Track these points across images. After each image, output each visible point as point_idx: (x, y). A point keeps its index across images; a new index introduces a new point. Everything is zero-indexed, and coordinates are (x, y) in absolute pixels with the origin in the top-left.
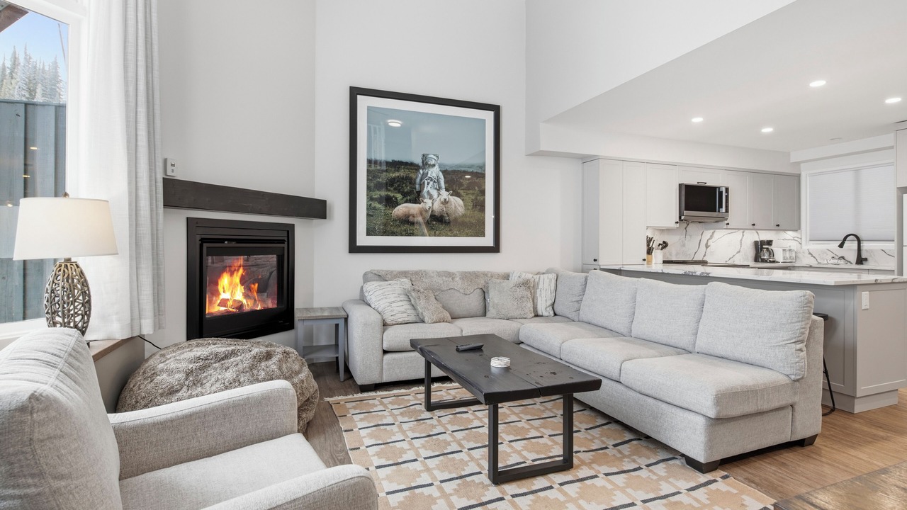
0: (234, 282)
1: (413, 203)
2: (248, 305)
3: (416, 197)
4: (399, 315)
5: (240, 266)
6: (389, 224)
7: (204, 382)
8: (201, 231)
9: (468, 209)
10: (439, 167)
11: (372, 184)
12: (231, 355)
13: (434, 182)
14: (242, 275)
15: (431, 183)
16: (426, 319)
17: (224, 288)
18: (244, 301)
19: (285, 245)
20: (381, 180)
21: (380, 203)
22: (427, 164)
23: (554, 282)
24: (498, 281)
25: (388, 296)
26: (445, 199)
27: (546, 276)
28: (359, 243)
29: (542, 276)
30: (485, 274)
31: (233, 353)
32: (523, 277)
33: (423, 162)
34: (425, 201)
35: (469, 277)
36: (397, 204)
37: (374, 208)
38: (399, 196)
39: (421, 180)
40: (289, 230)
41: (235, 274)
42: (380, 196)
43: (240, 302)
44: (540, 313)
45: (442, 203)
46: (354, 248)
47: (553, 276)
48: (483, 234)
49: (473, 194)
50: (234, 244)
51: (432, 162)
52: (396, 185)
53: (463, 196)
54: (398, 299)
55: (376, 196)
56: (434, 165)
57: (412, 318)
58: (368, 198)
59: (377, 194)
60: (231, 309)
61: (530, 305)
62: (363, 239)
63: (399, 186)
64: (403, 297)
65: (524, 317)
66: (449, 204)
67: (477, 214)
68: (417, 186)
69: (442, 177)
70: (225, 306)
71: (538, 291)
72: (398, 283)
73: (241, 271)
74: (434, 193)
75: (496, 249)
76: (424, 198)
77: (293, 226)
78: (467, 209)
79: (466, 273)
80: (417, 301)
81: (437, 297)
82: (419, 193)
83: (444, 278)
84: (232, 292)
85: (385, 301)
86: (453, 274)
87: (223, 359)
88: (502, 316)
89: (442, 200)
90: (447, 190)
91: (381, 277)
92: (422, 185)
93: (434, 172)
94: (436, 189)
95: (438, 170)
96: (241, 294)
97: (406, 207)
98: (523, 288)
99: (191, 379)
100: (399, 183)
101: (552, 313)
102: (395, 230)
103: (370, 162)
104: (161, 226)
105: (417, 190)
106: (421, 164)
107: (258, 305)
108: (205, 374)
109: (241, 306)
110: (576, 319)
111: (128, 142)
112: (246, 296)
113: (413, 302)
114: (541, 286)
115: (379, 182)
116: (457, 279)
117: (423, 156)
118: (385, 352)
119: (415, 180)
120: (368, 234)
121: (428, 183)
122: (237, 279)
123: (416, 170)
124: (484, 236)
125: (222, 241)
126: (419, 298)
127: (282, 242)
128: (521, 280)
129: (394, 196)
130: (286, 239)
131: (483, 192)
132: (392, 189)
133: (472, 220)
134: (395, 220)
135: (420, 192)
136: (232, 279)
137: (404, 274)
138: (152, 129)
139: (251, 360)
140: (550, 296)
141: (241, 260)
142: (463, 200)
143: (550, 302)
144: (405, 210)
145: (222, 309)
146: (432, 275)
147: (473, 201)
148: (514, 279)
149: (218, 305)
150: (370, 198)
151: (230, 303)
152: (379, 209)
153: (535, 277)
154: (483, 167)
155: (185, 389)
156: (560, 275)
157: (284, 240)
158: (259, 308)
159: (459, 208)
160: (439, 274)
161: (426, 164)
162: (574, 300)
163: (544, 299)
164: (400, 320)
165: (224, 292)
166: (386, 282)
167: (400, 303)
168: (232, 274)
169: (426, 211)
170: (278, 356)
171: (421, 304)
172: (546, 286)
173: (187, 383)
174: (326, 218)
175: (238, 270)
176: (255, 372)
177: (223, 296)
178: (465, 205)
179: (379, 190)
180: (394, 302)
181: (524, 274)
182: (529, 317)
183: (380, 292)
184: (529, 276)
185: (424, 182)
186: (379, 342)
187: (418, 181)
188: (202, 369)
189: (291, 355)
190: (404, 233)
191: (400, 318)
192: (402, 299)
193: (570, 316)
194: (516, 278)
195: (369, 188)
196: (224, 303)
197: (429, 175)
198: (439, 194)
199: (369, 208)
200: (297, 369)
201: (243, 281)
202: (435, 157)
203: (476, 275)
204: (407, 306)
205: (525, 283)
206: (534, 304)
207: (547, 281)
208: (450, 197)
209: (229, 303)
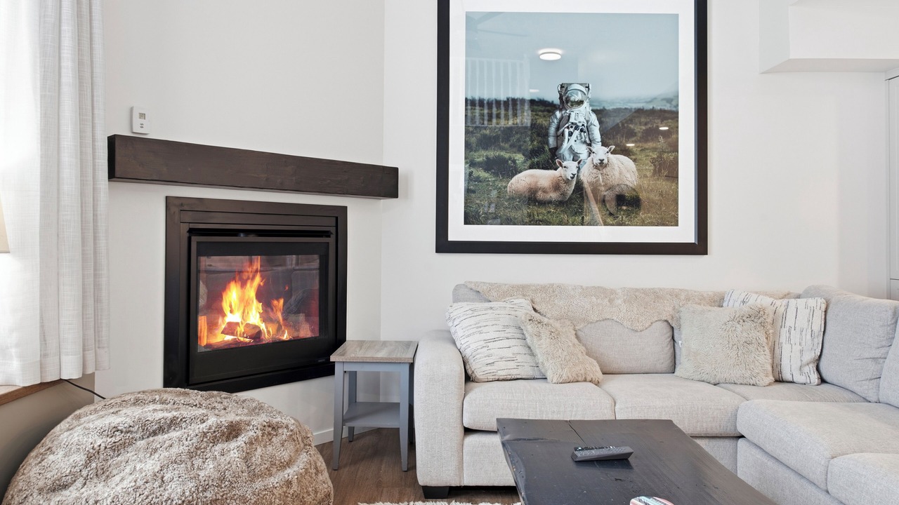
0: (247, 297)
1: (543, 168)
2: (268, 332)
3: (550, 159)
4: (502, 365)
5: (257, 271)
6: (503, 204)
7: (115, 472)
8: (188, 217)
9: (645, 176)
10: (591, 105)
11: (473, 140)
12: (170, 427)
13: (582, 131)
14: (259, 285)
15: (577, 133)
16: (549, 375)
17: (231, 306)
18: (263, 326)
19: (331, 240)
20: (488, 132)
21: (486, 170)
22: (568, 100)
23: (819, 315)
24: (699, 308)
25: (484, 330)
26: (602, 161)
27: (801, 302)
28: (453, 236)
29: (793, 302)
30: (674, 294)
31: (173, 423)
32: (751, 302)
33: (561, 98)
34: (564, 164)
35: (643, 297)
36: (516, 171)
37: (478, 179)
38: (519, 158)
39: (558, 128)
40: (340, 215)
41: (248, 285)
42: (488, 158)
43: (255, 327)
44: (787, 376)
45: (596, 167)
46: (444, 245)
47: (818, 304)
48: (674, 222)
49: (654, 149)
50: (252, 238)
51: (578, 97)
52: (514, 139)
53: (634, 154)
54: (503, 335)
55: (480, 159)
56: (581, 102)
57: (526, 371)
58: (466, 163)
59: (481, 156)
60: (242, 339)
61: (764, 360)
62: (458, 231)
63: (518, 140)
64: (511, 331)
65: (752, 382)
66: (608, 169)
67: (663, 185)
68: (552, 141)
69: (596, 123)
70: (232, 334)
71: (784, 332)
72: (508, 305)
73: (258, 280)
74: (582, 150)
75: (699, 247)
76: (564, 159)
77: (344, 209)
78: (642, 176)
79: (637, 290)
80: (535, 339)
81: (579, 333)
82: (555, 152)
83: (594, 299)
84: (244, 312)
85: (477, 337)
86: (613, 292)
87: (154, 433)
88: (705, 377)
89: (597, 161)
90: (604, 144)
91: (480, 294)
92: (560, 137)
93: (581, 114)
94: (585, 142)
95: (589, 109)
96: (258, 315)
97: (532, 176)
98: (748, 324)
99: (94, 465)
100: (518, 136)
101: (815, 378)
102: (513, 214)
103: (470, 103)
104: (102, 209)
105: (551, 147)
106: (557, 101)
107: (284, 333)
108: (119, 458)
109: (257, 335)
110: (873, 398)
111: (44, 79)
112: (266, 318)
113: (528, 341)
114: (790, 322)
115: (484, 136)
116: (619, 302)
117: (562, 86)
118: (468, 431)
119: (547, 129)
120: (467, 222)
121: (571, 134)
122: (251, 292)
123: (549, 111)
124: (677, 225)
125: (235, 233)
126: (539, 335)
127: (327, 234)
128: (746, 309)
129: (510, 159)
130: (333, 230)
131: (675, 148)
132: (507, 146)
133: (652, 196)
134: (512, 199)
135: (557, 148)
136: (244, 293)
137: (522, 290)
138: (86, 59)
139: (195, 440)
140: (809, 342)
141: (257, 262)
142: (635, 161)
143: (811, 355)
144: (528, 180)
145: (229, 338)
146: (572, 293)
147: (653, 161)
148: (734, 305)
149: (223, 332)
150: (471, 163)
151: (241, 329)
152: (485, 180)
153: (778, 303)
154: (674, 99)
155: (79, 483)
156: (833, 300)
157: (328, 232)
158: (286, 337)
159: (628, 176)
160: (586, 292)
161: (566, 101)
162: (867, 355)
163: (797, 348)
164: (502, 374)
165: (231, 312)
166: (487, 305)
167: (506, 343)
168: (243, 285)
169: (567, 182)
170: (251, 433)
171: (542, 346)
172: (802, 322)
173: (84, 473)
174: (397, 197)
175: (253, 278)
176: (198, 462)
177: (230, 318)
178: (638, 170)
179: (486, 148)
180: (494, 340)
181: (755, 296)
182: (761, 383)
183: (472, 321)
184: (765, 301)
185: (563, 134)
186: (456, 413)
187: (552, 130)
188: (117, 449)
189: (280, 431)
190: (527, 220)
191: (502, 369)
192: (509, 335)
193: (855, 388)
194: (737, 304)
195: (468, 146)
196: (231, 328)
197: (572, 120)
198: (590, 152)
199: (470, 178)
200: (287, 458)
201: (260, 296)
202: (583, 89)
203: (656, 295)
204: (517, 348)
205: (755, 316)
206: (773, 358)
207: (804, 314)
208: (610, 155)
209: (238, 329)
